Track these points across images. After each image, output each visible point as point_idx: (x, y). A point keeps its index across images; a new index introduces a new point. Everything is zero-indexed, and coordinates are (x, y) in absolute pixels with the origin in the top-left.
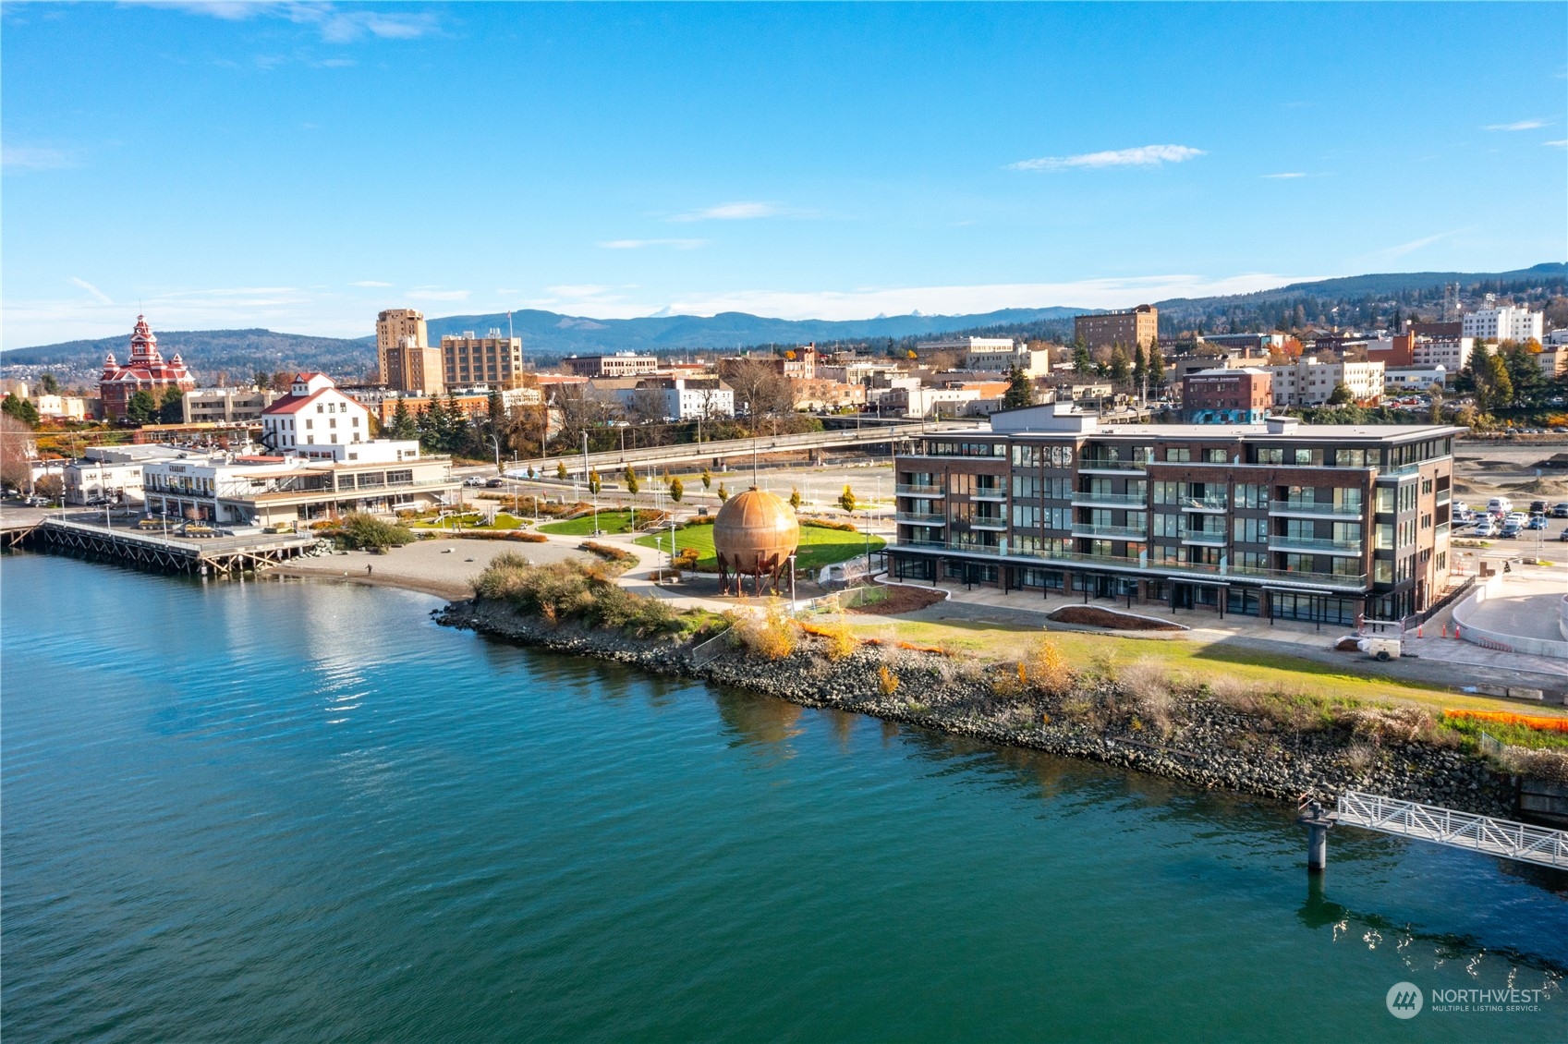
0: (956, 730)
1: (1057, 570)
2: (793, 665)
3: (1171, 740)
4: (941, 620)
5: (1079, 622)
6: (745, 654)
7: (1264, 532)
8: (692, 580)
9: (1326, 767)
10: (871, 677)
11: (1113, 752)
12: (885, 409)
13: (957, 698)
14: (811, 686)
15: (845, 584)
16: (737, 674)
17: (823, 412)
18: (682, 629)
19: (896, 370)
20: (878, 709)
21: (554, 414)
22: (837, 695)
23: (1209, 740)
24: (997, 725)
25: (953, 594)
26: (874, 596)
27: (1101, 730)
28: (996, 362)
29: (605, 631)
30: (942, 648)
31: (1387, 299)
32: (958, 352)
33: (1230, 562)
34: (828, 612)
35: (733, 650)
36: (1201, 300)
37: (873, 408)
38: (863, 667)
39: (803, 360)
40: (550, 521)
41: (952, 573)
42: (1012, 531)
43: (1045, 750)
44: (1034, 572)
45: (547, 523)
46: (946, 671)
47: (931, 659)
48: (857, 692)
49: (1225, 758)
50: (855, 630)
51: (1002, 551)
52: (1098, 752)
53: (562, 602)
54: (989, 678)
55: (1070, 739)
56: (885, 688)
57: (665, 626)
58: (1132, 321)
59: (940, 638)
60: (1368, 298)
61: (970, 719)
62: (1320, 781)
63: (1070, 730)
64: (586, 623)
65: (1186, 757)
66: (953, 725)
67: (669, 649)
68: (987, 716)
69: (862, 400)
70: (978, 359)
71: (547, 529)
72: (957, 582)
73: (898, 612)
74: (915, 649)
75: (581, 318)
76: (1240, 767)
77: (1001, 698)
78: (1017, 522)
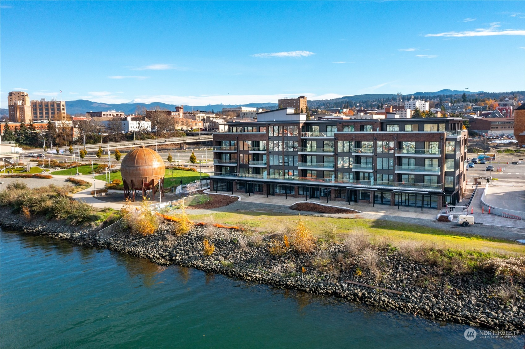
0: (249, 278)
1: (292, 185)
2: (155, 239)
3: (381, 282)
4: (237, 211)
5: (306, 210)
6: (130, 233)
7: (391, 164)
8: (113, 194)
9: (485, 299)
10: (199, 245)
11: (347, 292)
12: (210, 129)
13: (249, 257)
14: (165, 251)
15: (188, 194)
16: (124, 245)
17: (187, 131)
18: (97, 220)
19: (215, 116)
20: (202, 265)
21: (76, 130)
22: (179, 257)
23: (405, 282)
24: (274, 274)
25: (242, 198)
26: (202, 200)
27: (337, 276)
28: (251, 115)
29: (56, 221)
30: (239, 227)
31: (374, 102)
32: (237, 112)
33: (375, 179)
34: (178, 208)
35: (124, 230)
36: (316, 101)
37: (206, 129)
38: (195, 239)
39: (179, 112)
40: (58, 169)
41: (241, 188)
42: (269, 167)
43: (305, 291)
44: (280, 186)
45: (57, 170)
46: (242, 242)
47: (233, 233)
48: (191, 255)
49: (419, 294)
50: (192, 217)
51: (264, 177)
52: (338, 291)
53: (34, 206)
54: (267, 244)
55: (320, 283)
56: (207, 252)
57: (88, 218)
58: (298, 101)
59: (237, 221)
60: (368, 101)
61: (258, 271)
62: (484, 309)
63: (318, 277)
64: (47, 217)
65: (394, 294)
66: (247, 275)
67: (89, 231)
68: (268, 268)
69: (202, 127)
70: (244, 114)
71: (54, 173)
72: (243, 192)
73: (215, 207)
74: (223, 228)
75: (101, 103)
76: (430, 300)
77: (274, 257)
78: (271, 163)
